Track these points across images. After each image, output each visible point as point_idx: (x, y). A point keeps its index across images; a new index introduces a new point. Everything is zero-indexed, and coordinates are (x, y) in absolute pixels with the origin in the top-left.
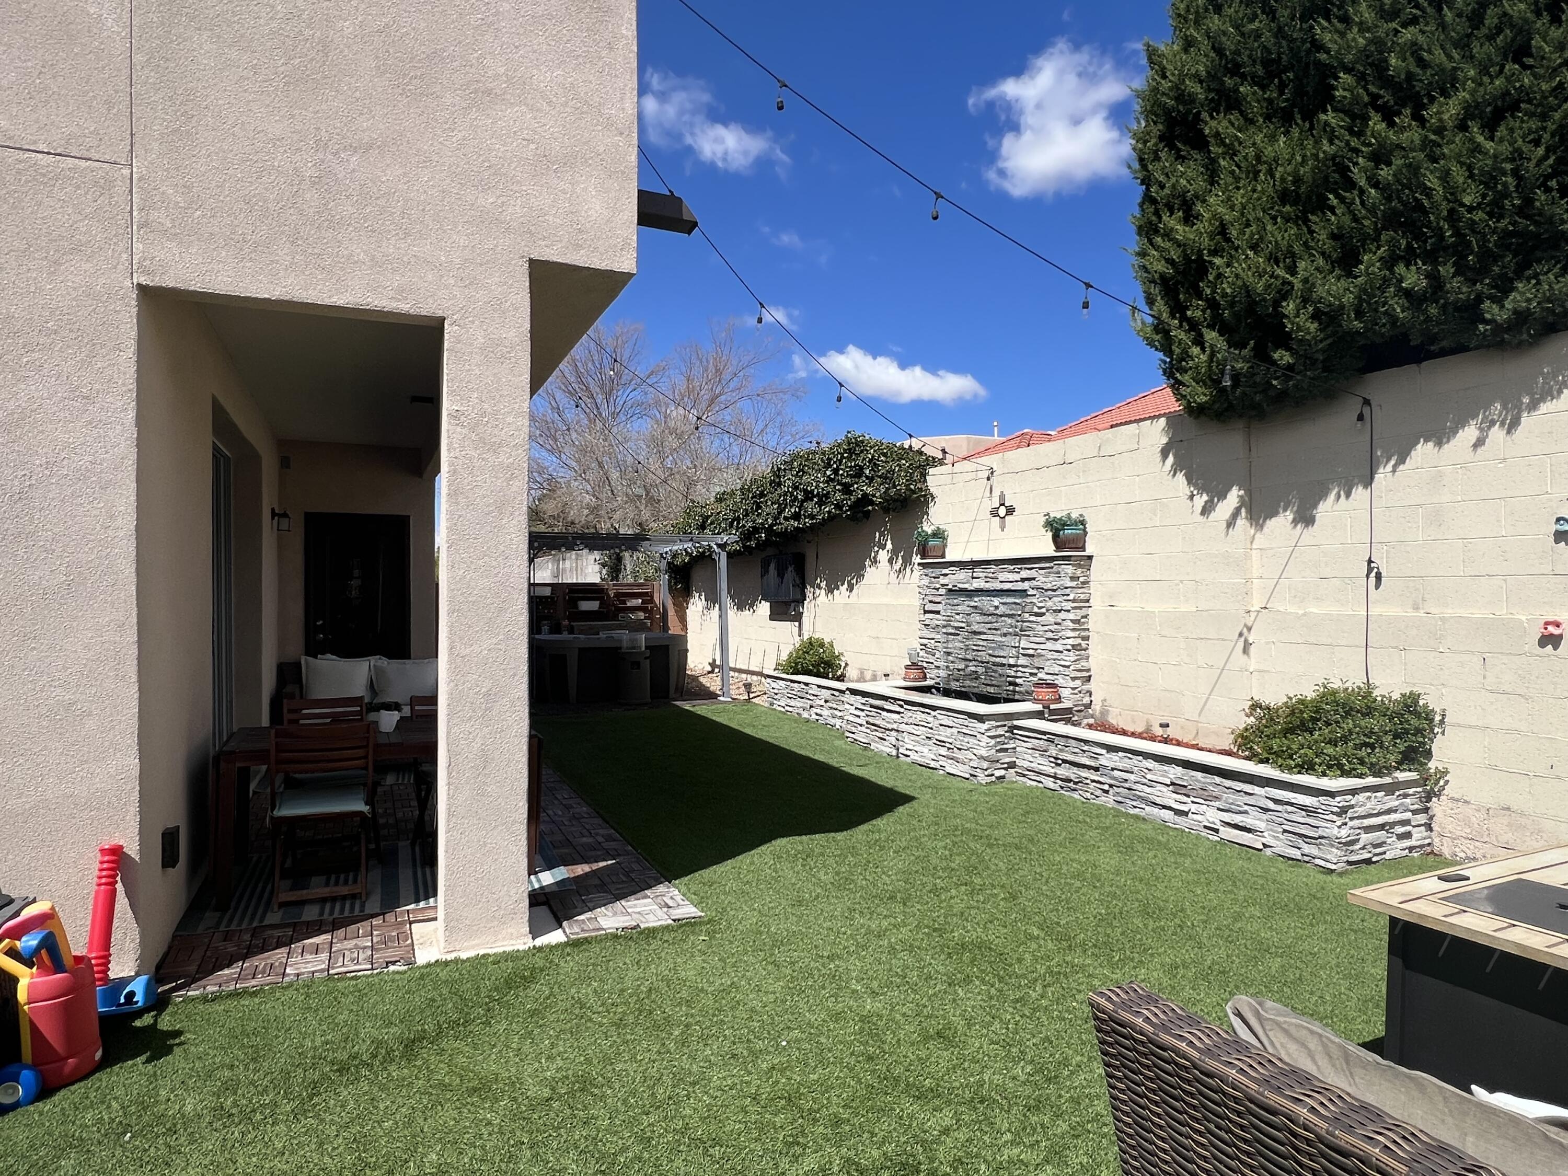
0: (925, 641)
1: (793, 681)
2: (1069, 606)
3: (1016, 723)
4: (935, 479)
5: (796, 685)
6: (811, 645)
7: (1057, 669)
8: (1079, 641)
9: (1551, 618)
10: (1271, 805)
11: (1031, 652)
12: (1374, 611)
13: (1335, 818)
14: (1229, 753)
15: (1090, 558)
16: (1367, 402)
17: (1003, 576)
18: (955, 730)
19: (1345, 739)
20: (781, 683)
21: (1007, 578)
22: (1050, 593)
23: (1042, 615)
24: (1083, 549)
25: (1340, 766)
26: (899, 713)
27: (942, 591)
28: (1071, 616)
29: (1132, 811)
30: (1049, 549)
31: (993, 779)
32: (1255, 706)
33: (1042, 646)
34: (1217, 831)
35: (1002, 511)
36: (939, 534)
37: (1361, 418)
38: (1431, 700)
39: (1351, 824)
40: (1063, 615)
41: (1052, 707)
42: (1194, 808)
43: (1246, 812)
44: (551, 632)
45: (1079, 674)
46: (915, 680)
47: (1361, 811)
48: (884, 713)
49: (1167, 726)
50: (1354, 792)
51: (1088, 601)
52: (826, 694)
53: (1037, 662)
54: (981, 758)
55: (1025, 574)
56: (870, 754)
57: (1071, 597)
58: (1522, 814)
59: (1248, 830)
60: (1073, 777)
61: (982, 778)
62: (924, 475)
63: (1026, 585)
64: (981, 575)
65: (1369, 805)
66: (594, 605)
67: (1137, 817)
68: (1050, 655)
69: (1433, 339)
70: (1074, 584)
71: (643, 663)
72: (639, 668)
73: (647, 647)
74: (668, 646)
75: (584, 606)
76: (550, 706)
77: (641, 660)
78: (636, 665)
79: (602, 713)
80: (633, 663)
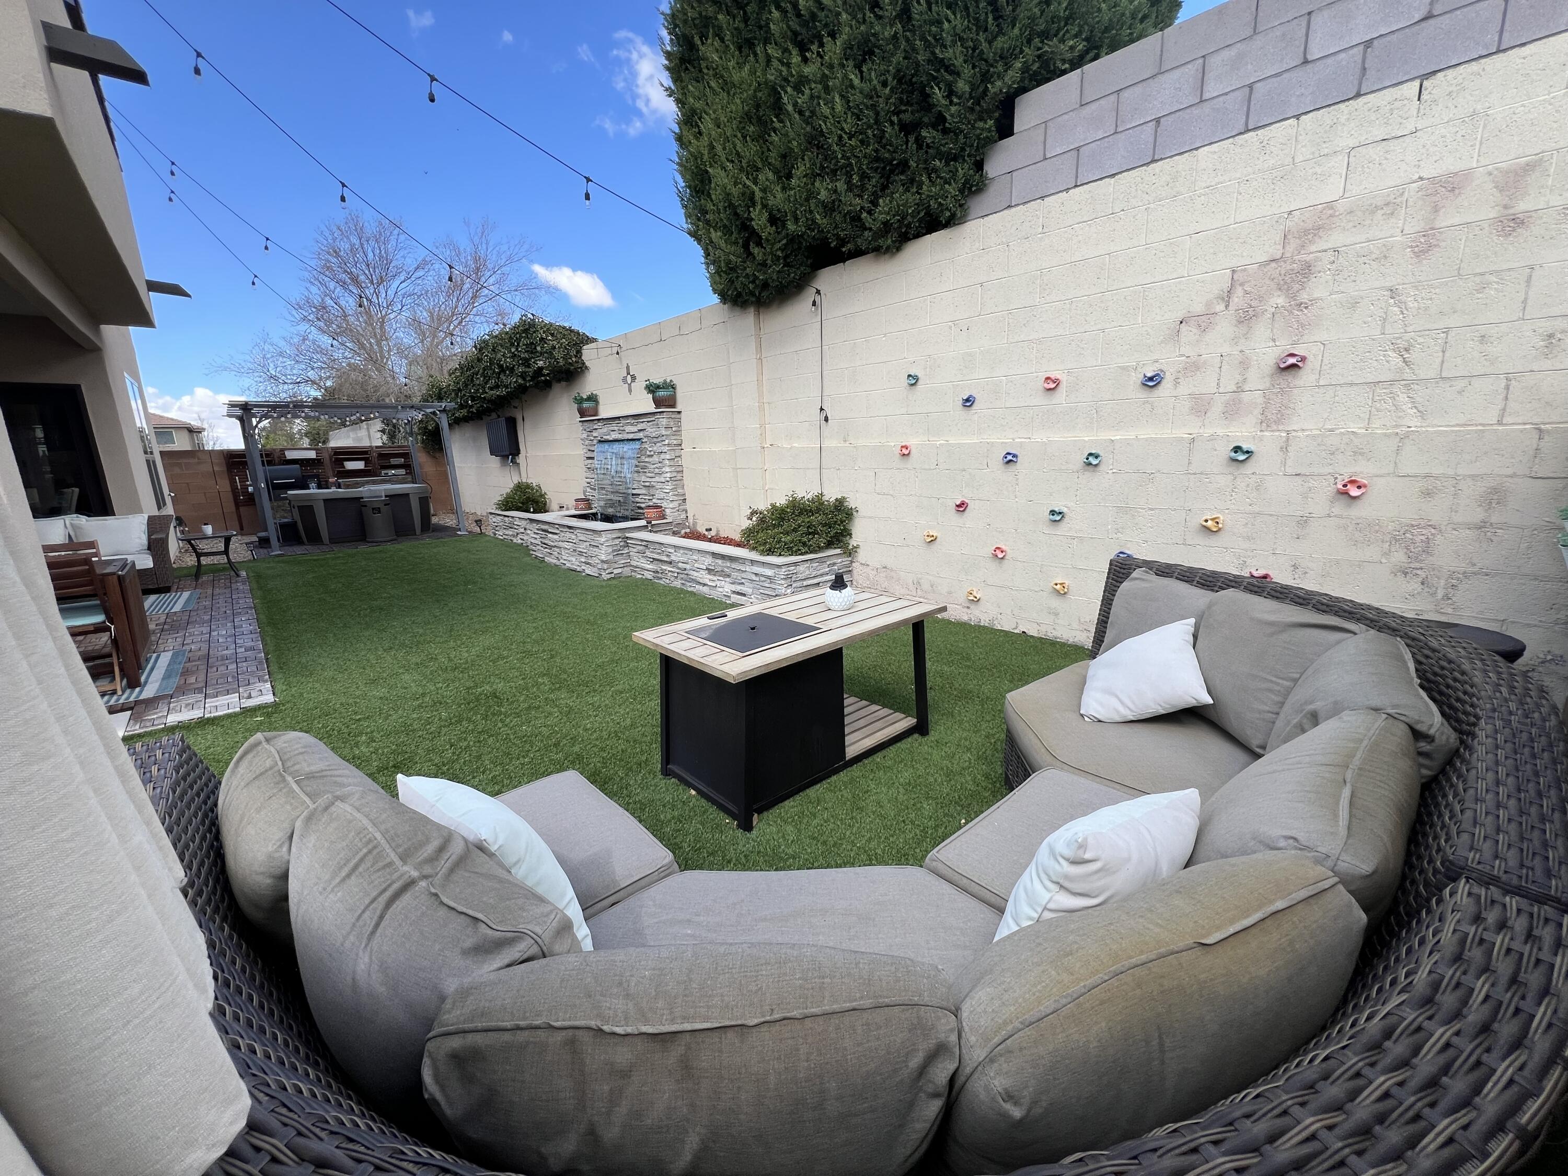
0: (588, 480)
1: (505, 516)
2: (666, 449)
3: (628, 535)
4: (588, 353)
5: (506, 519)
6: (521, 488)
7: (662, 496)
8: (675, 474)
9: (903, 444)
10: (754, 578)
11: (647, 484)
12: (826, 444)
13: (783, 582)
14: (738, 545)
15: (679, 412)
16: (818, 292)
17: (629, 428)
18: (588, 544)
19: (795, 530)
20: (499, 518)
21: (631, 429)
22: (655, 440)
23: (651, 456)
24: (673, 406)
25: (790, 549)
26: (556, 534)
27: (595, 442)
28: (668, 457)
29: (689, 589)
30: (651, 408)
31: (613, 575)
32: (754, 513)
33: (653, 480)
34: (729, 597)
35: (629, 379)
36: (593, 398)
37: (814, 304)
38: (851, 503)
39: (794, 585)
40: (663, 456)
41: (653, 522)
42: (718, 583)
43: (743, 583)
44: (319, 487)
45: (676, 498)
46: (582, 509)
47: (801, 576)
48: (550, 535)
49: (710, 530)
50: (795, 564)
51: (680, 445)
52: (523, 523)
53: (652, 491)
54: (603, 561)
55: (640, 426)
56: (544, 564)
57: (666, 442)
58: (892, 570)
59: (744, 595)
60: (659, 569)
61: (605, 576)
62: (579, 352)
63: (641, 435)
64: (616, 428)
65: (807, 572)
66: (359, 465)
67: (692, 593)
68: (659, 486)
69: (843, 242)
70: (668, 433)
71: (384, 509)
72: (379, 512)
73: (386, 496)
74: (408, 494)
75: (351, 465)
76: (304, 547)
77: (381, 506)
78: (378, 510)
79: (347, 550)
80: (373, 509)
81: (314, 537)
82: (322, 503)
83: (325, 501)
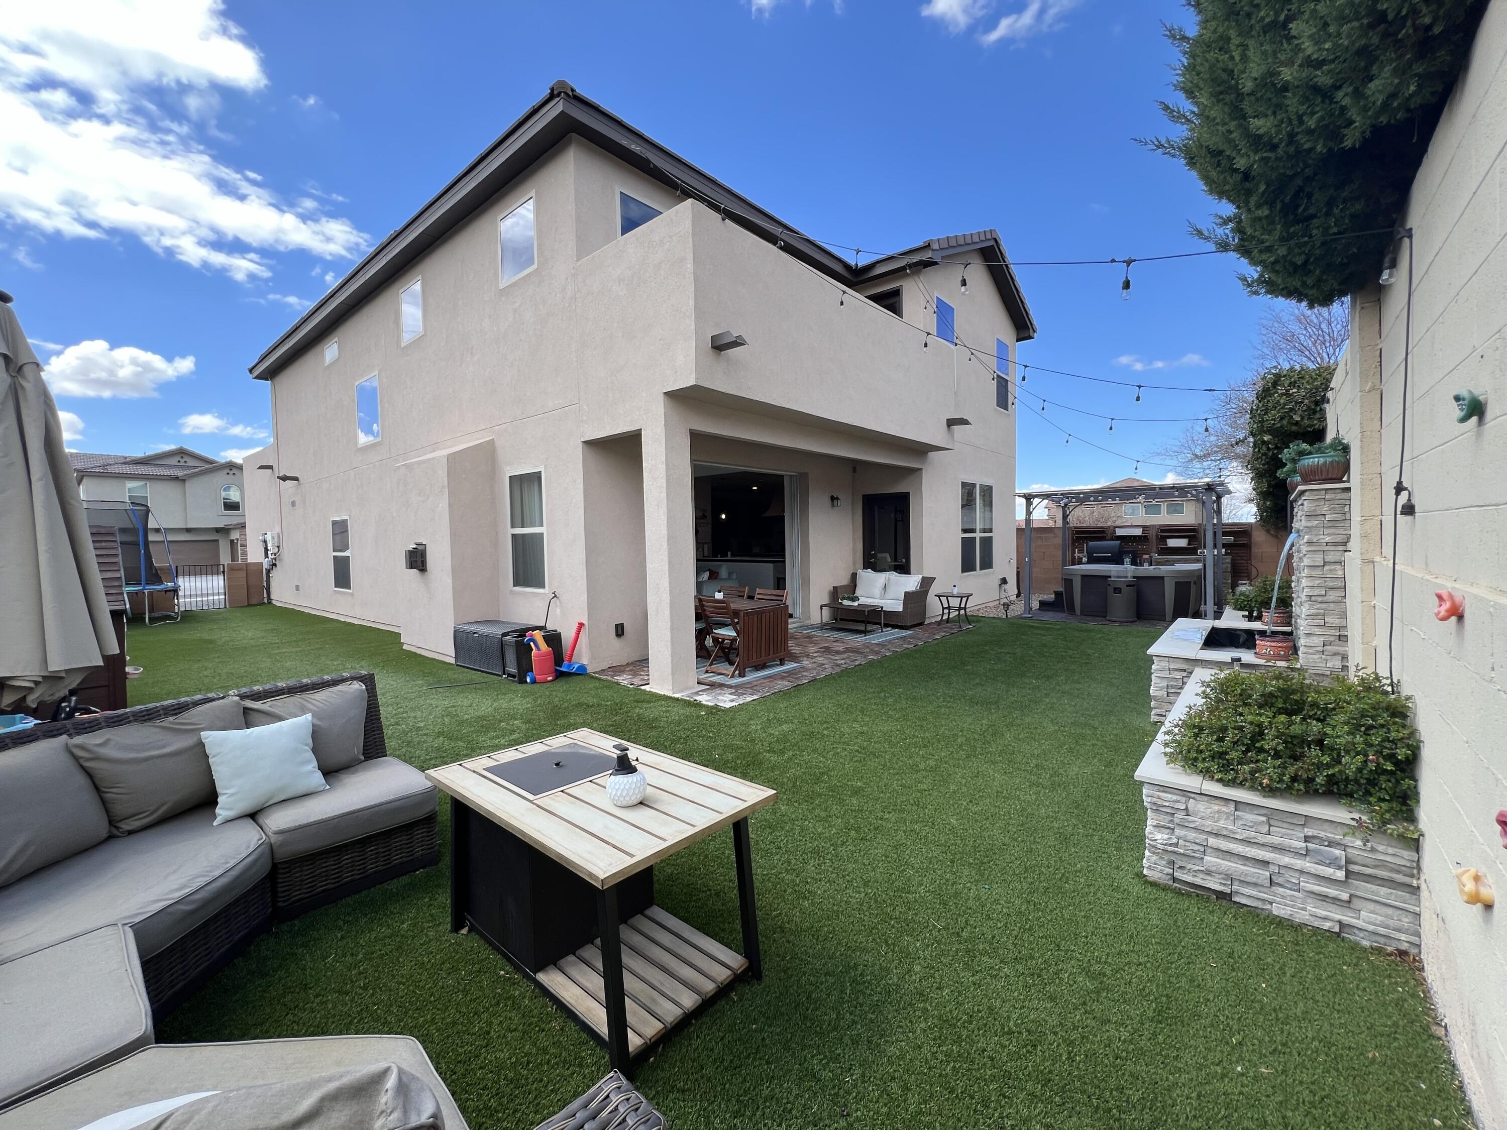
3: (1195, 670)
15: (1348, 490)
16: (1409, 234)
66: (1182, 543)
71: (1125, 590)
72: (1120, 593)
73: (1134, 577)
74: (1163, 577)
75: (1172, 543)
76: (1064, 615)
77: (1123, 586)
78: (1118, 590)
79: (1091, 625)
80: (1115, 589)
81: (1071, 609)
82: (1079, 578)
83: (1083, 576)
